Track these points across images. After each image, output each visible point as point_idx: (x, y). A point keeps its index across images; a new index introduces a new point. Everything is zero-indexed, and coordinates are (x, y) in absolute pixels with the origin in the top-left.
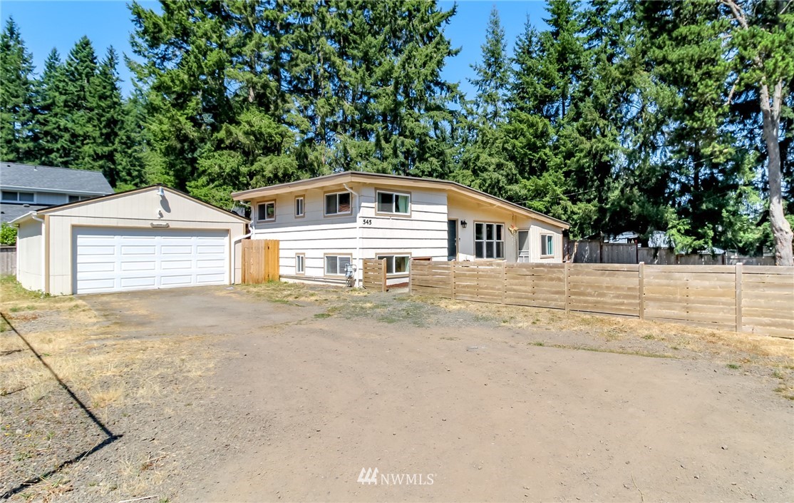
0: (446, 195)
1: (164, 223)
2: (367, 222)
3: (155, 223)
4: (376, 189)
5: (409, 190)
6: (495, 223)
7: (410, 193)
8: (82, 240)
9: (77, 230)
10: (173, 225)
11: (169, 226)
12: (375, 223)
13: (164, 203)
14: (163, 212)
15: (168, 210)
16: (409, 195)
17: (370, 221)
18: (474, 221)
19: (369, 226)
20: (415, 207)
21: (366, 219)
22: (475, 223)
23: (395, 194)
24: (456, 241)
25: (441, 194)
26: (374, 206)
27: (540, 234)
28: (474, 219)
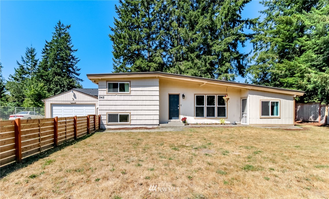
0: (158, 80)
1: (74, 102)
2: (102, 98)
3: (72, 102)
4: (107, 81)
5: (129, 80)
6: (216, 94)
7: (130, 81)
8: (54, 108)
9: (52, 105)
10: (77, 103)
11: (76, 103)
12: (106, 98)
13: (74, 95)
14: (74, 98)
15: (76, 98)
16: (129, 83)
17: (103, 97)
18: (195, 94)
19: (102, 99)
20: (132, 89)
21: (101, 96)
22: (196, 95)
23: (119, 83)
24: (179, 107)
25: (154, 80)
26: (105, 89)
27: (260, 100)
28: (195, 93)
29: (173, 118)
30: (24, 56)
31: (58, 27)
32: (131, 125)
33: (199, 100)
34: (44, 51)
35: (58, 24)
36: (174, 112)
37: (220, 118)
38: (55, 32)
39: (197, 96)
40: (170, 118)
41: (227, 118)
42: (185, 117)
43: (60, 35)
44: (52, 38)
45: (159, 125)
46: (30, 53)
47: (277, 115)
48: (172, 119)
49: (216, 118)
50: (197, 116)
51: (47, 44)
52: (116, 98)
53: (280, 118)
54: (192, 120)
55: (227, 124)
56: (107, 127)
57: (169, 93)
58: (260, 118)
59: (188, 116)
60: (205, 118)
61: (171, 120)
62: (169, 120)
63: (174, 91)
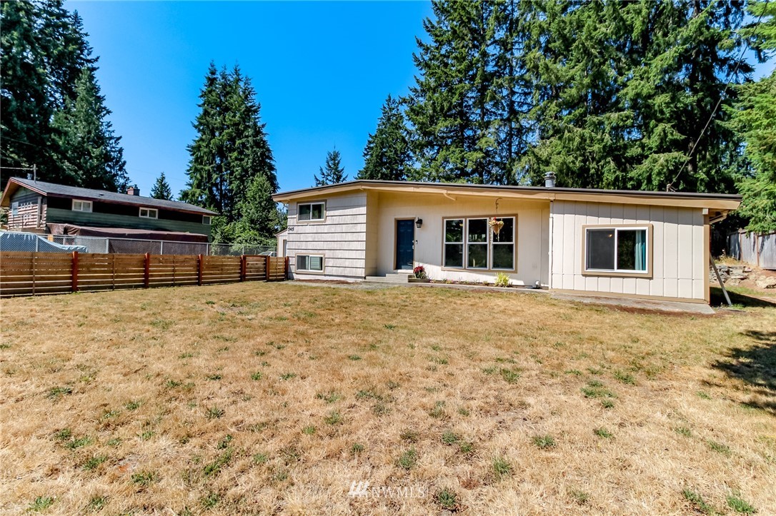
0: (366, 194)
2: (291, 229)
4: (298, 203)
5: (324, 198)
6: (490, 216)
7: (326, 201)
12: (296, 229)
16: (324, 203)
17: (293, 228)
18: (443, 218)
19: (292, 232)
20: (329, 213)
22: (445, 220)
23: (312, 204)
24: (413, 244)
25: (360, 195)
26: (295, 216)
27: (584, 227)
28: (444, 215)
29: (403, 267)
30: (324, 166)
31: (386, 106)
32: (325, 275)
33: (453, 229)
34: (366, 152)
35: (387, 101)
36: (404, 256)
37: (499, 271)
38: (382, 116)
39: (447, 221)
40: (398, 267)
41: (516, 272)
42: (421, 265)
43: (389, 119)
44: (377, 128)
45: (365, 278)
46: (332, 160)
47: (643, 268)
48: (401, 269)
49: (489, 271)
50: (447, 264)
51: (370, 139)
52: (309, 229)
53: (651, 278)
54: (436, 272)
55: (517, 286)
56: (296, 276)
57: (396, 217)
58: (583, 275)
59: (431, 263)
60: (465, 269)
61: (399, 271)
62: (395, 271)
63: (406, 213)
